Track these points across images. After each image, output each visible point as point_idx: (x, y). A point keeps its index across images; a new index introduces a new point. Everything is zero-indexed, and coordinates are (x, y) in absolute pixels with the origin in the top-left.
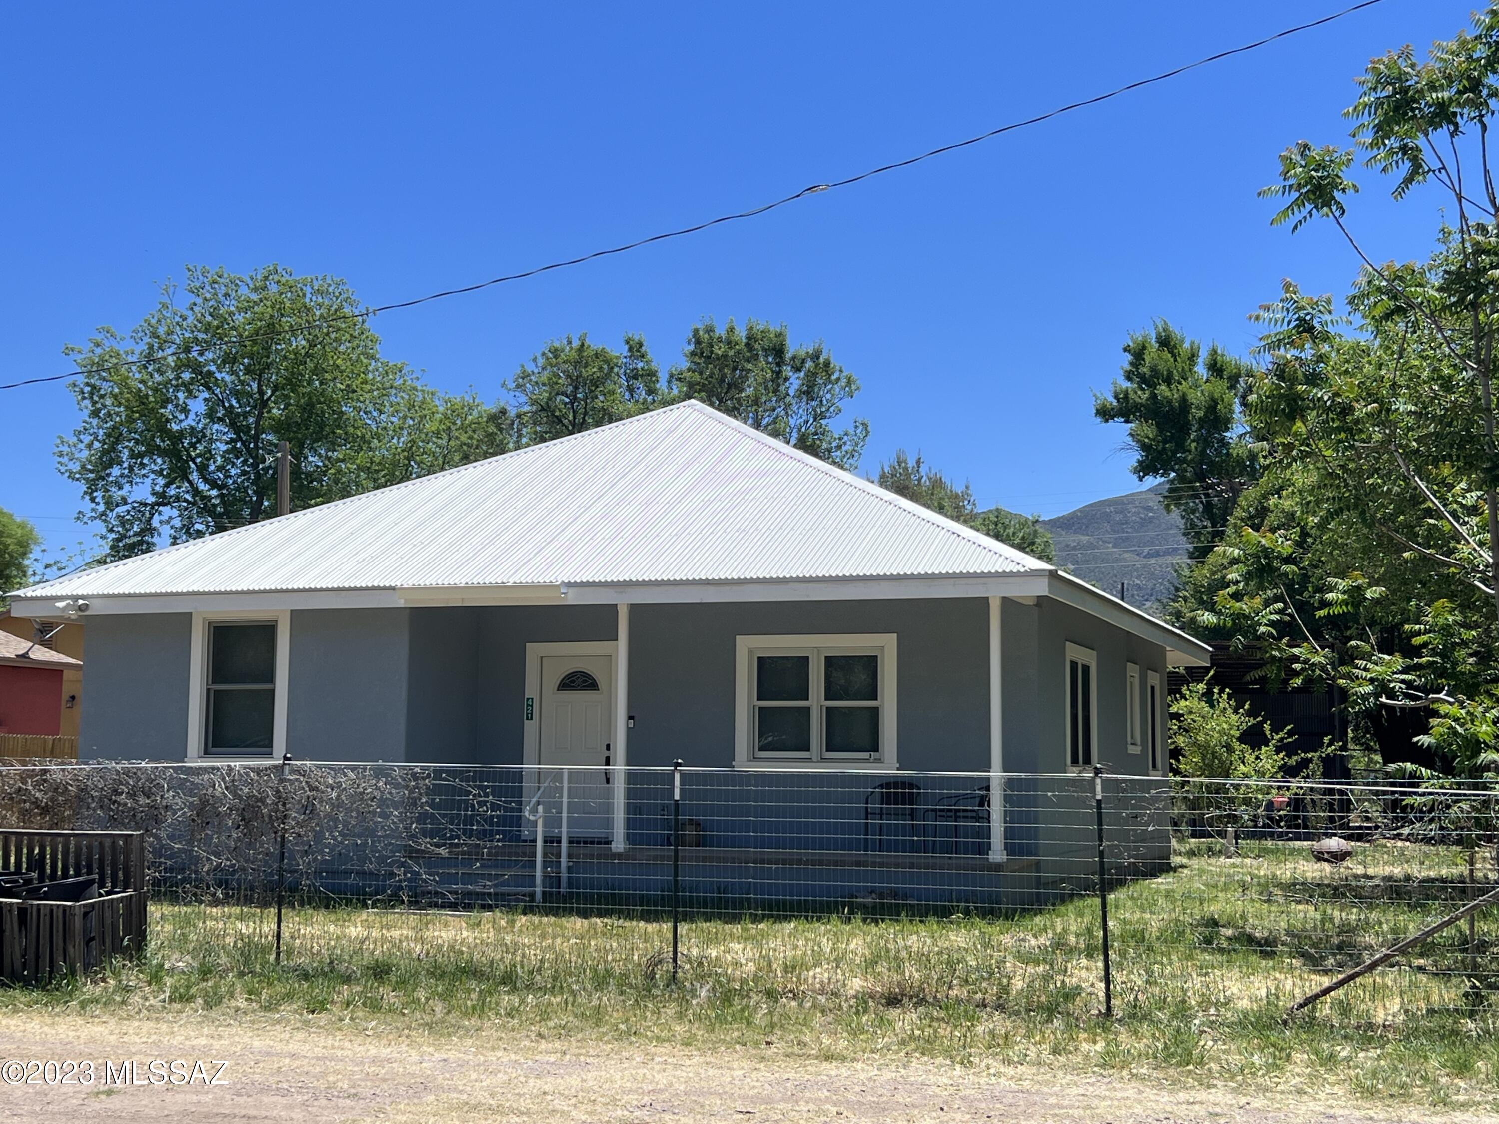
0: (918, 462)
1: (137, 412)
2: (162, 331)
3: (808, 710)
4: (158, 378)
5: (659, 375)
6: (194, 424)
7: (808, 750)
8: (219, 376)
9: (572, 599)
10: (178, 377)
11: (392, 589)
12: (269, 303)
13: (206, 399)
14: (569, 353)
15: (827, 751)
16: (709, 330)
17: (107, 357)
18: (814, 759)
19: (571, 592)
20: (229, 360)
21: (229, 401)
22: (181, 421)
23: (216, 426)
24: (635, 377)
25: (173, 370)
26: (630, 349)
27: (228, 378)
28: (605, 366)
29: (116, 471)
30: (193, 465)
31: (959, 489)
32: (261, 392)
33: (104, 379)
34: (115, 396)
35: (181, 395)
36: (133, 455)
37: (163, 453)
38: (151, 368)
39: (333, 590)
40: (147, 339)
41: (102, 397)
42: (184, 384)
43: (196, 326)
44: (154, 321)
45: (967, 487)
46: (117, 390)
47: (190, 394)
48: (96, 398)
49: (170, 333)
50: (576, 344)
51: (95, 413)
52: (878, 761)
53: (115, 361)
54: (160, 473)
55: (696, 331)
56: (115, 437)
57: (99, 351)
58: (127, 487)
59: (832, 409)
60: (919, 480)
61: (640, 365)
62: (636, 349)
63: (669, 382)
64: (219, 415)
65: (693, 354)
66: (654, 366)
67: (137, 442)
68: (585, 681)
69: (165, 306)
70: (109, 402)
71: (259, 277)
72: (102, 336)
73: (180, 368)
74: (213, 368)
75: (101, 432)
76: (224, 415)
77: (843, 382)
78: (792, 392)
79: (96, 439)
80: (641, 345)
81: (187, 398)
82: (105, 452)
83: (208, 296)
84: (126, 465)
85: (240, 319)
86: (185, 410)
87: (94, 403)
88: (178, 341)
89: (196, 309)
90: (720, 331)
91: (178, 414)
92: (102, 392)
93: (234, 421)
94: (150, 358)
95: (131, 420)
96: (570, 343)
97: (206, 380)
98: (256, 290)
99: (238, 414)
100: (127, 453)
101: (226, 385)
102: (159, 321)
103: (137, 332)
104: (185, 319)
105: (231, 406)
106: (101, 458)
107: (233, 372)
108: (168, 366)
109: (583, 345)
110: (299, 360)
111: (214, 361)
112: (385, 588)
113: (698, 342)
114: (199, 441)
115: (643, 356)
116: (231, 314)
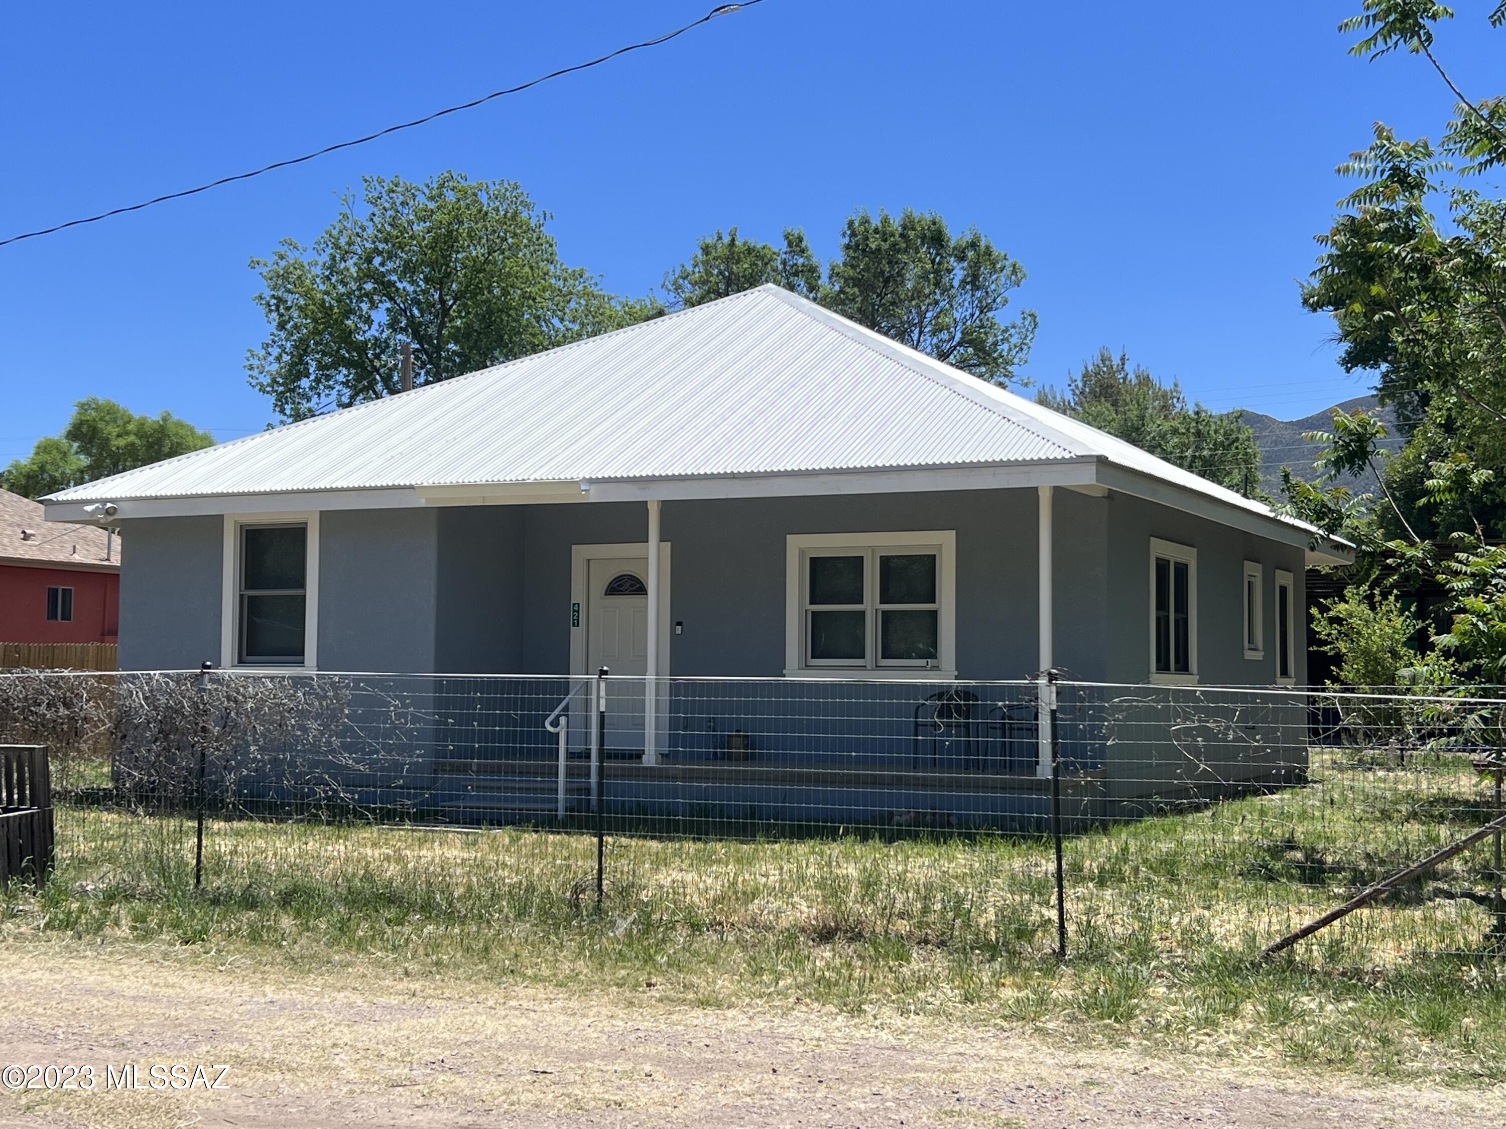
0: (1123, 359)
1: (323, 323)
2: (343, 241)
3: (862, 614)
4: (341, 289)
5: (821, 270)
6: (377, 334)
7: (863, 657)
8: (399, 285)
9: (594, 496)
10: (360, 288)
11: (411, 487)
12: (445, 211)
13: (388, 310)
14: (721, 250)
15: (883, 658)
16: (865, 221)
17: (291, 269)
18: (869, 667)
19: (593, 488)
20: (409, 270)
21: (411, 311)
22: (364, 332)
23: (399, 337)
24: (796, 274)
25: (356, 280)
26: (790, 244)
27: (410, 289)
28: (760, 263)
29: (305, 383)
30: (378, 377)
31: (1167, 386)
32: (442, 301)
33: (289, 291)
34: (300, 309)
35: (365, 306)
36: (321, 367)
37: (349, 364)
38: (334, 280)
39: (354, 489)
40: (329, 251)
41: (288, 309)
42: (367, 295)
43: (376, 236)
44: (335, 233)
45: (1176, 385)
46: (302, 302)
47: (373, 306)
48: (282, 311)
49: (350, 244)
50: (727, 240)
51: (282, 326)
52: (936, 668)
53: (299, 272)
54: (346, 384)
55: (851, 224)
56: (302, 350)
57: (283, 263)
58: (315, 399)
59: (998, 300)
60: (1125, 379)
61: (801, 261)
62: (796, 244)
63: (830, 278)
64: (403, 325)
65: (848, 247)
66: (815, 261)
67: (324, 354)
68: (632, 586)
69: (346, 217)
70: (295, 314)
71: (435, 186)
72: (286, 247)
73: (361, 279)
74: (394, 278)
75: (289, 344)
76: (407, 325)
77: (1008, 271)
78: (956, 283)
79: (284, 351)
80: (800, 240)
81: (370, 309)
82: (293, 365)
83: (387, 205)
84: (312, 377)
85: (419, 228)
86: (368, 321)
87: (281, 315)
88: (359, 252)
89: (376, 219)
90: (876, 222)
91: (361, 325)
92: (289, 304)
93: (415, 329)
94: (332, 268)
95: (316, 332)
96: (720, 238)
97: (387, 289)
98: (432, 198)
99: (420, 324)
100: (314, 363)
101: (408, 294)
102: (341, 231)
103: (319, 243)
104: (364, 230)
105: (413, 316)
106: (290, 371)
107: (413, 282)
108: (352, 277)
109: (733, 240)
110: (478, 268)
111: (395, 271)
112: (405, 487)
113: (853, 234)
114: (383, 352)
115: (803, 251)
116: (410, 223)
